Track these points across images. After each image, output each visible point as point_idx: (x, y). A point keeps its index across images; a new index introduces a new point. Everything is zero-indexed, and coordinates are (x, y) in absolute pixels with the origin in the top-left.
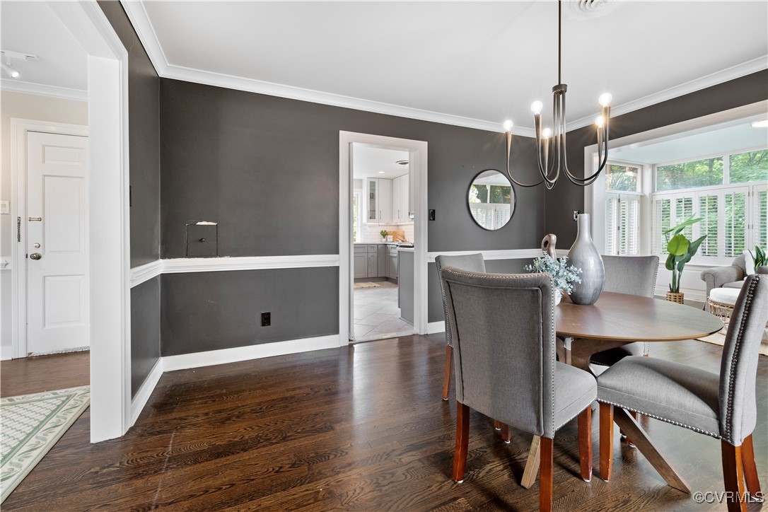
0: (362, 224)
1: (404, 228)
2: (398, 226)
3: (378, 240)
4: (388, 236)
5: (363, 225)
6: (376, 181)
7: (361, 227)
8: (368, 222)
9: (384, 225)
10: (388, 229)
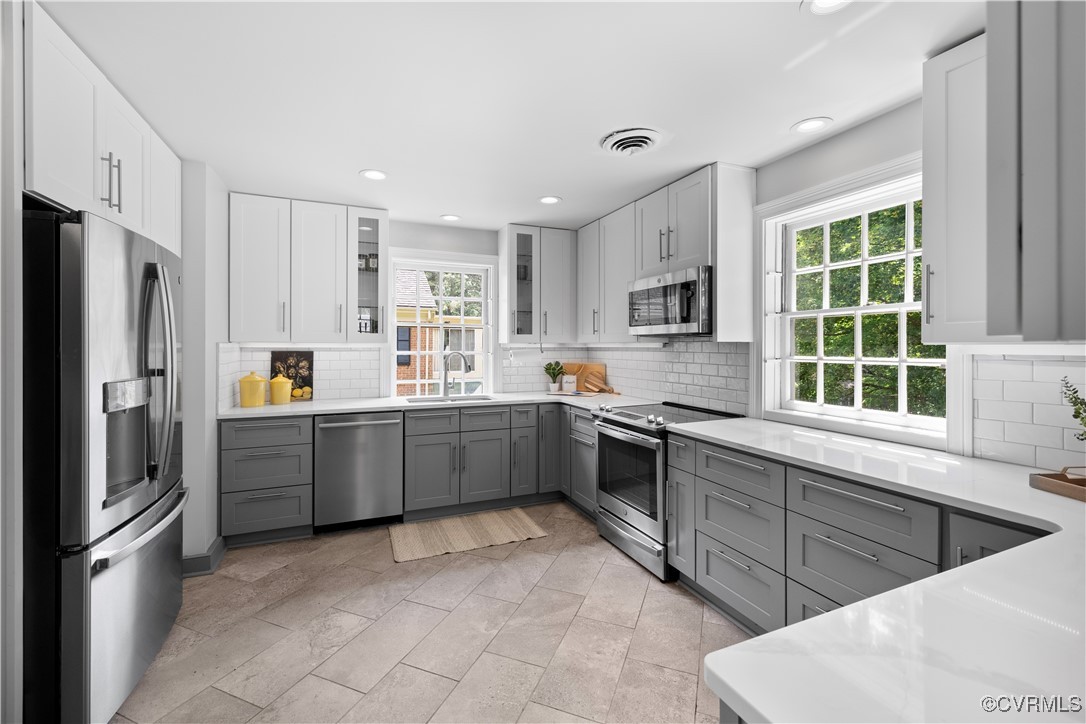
0: (498, 346)
1: (606, 358)
2: (588, 349)
3: (539, 393)
4: (566, 378)
5: (500, 351)
6: (534, 233)
7: (494, 353)
8: (511, 341)
9: (554, 349)
10: (564, 359)
